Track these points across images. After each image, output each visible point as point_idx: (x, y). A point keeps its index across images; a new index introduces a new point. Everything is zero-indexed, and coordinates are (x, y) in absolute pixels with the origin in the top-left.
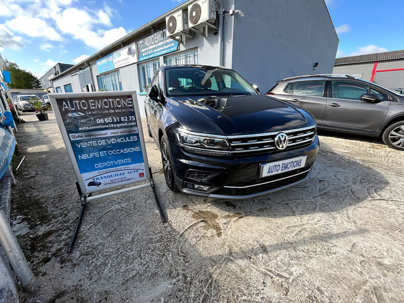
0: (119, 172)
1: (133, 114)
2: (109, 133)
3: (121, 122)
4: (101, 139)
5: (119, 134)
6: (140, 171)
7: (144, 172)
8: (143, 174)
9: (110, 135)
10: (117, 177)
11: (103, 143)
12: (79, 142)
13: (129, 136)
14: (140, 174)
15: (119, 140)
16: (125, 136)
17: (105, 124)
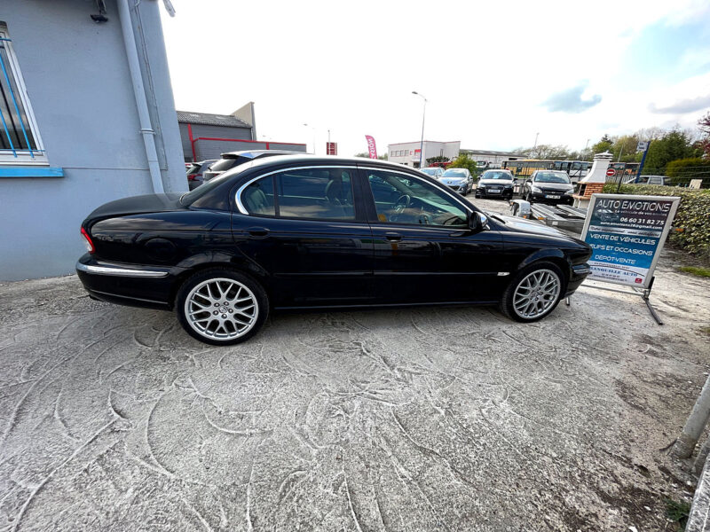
0: (614, 270)
1: (665, 219)
2: (626, 231)
3: (645, 224)
5: (637, 235)
6: (639, 277)
7: (643, 278)
8: (641, 280)
9: (626, 233)
10: (610, 273)
11: (615, 238)
12: (593, 233)
13: (646, 239)
14: (637, 279)
15: (633, 240)
16: (641, 238)
17: (628, 223)
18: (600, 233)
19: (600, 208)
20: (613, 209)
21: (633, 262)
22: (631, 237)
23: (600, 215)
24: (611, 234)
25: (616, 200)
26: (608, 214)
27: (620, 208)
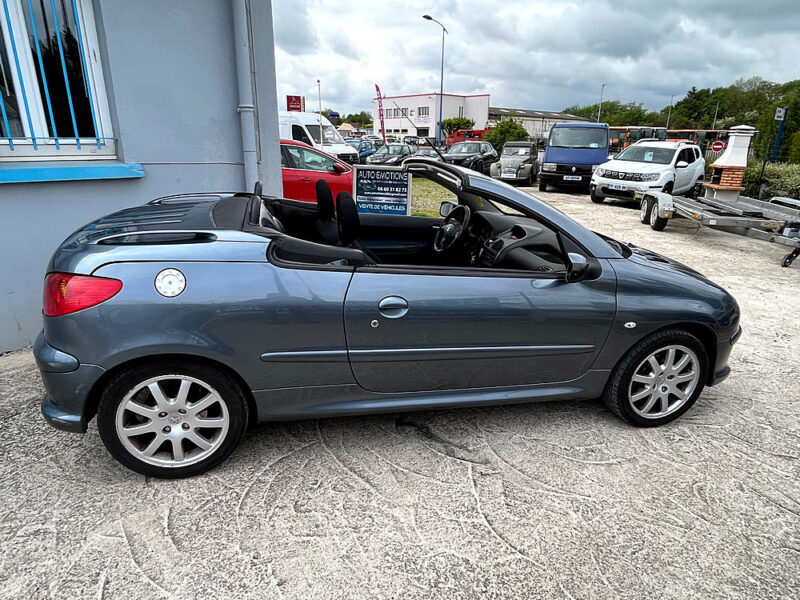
1: (406, 186)
2: (384, 200)
3: (395, 192)
4: (378, 204)
5: (392, 202)
9: (384, 201)
11: (378, 207)
12: (361, 203)
13: (399, 205)
15: (390, 208)
16: (395, 205)
17: (383, 192)
18: (366, 203)
19: (361, 178)
20: (370, 179)
22: (389, 204)
23: (362, 184)
24: (374, 204)
25: (371, 170)
26: (368, 184)
27: (375, 179)
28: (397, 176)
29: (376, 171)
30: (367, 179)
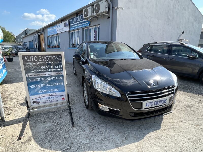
2: (47, 74)
3: (54, 68)
4: (43, 77)
5: (53, 75)
8: (64, 98)
10: (49, 99)
11: (43, 79)
12: (31, 78)
13: (58, 76)
14: (62, 98)
16: (56, 76)
18: (35, 78)
19: (27, 62)
20: (34, 62)
21: (57, 90)
22: (51, 77)
23: (29, 66)
24: (40, 77)
25: (34, 56)
26: (33, 65)
27: (38, 61)
28: (54, 58)
29: (37, 56)
30: (31, 62)
